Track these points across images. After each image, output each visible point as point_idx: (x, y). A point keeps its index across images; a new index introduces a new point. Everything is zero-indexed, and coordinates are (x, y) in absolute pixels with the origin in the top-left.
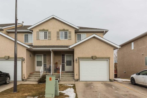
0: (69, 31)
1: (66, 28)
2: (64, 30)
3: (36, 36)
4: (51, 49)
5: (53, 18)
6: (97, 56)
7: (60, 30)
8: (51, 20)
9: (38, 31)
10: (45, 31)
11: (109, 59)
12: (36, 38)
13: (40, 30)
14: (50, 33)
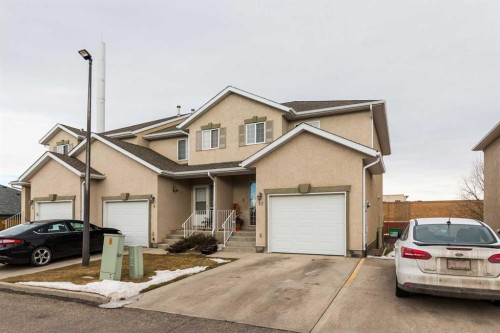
0: (269, 119)
1: (261, 112)
2: (255, 120)
3: (194, 141)
4: (208, 172)
5: (231, 93)
6: (314, 184)
7: (247, 122)
8: (226, 100)
9: (199, 129)
10: (214, 128)
11: (348, 192)
12: (194, 148)
13: (204, 128)
14: (224, 131)
